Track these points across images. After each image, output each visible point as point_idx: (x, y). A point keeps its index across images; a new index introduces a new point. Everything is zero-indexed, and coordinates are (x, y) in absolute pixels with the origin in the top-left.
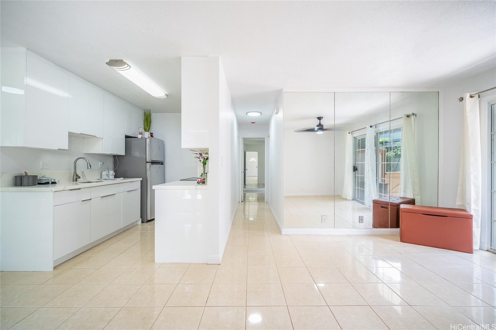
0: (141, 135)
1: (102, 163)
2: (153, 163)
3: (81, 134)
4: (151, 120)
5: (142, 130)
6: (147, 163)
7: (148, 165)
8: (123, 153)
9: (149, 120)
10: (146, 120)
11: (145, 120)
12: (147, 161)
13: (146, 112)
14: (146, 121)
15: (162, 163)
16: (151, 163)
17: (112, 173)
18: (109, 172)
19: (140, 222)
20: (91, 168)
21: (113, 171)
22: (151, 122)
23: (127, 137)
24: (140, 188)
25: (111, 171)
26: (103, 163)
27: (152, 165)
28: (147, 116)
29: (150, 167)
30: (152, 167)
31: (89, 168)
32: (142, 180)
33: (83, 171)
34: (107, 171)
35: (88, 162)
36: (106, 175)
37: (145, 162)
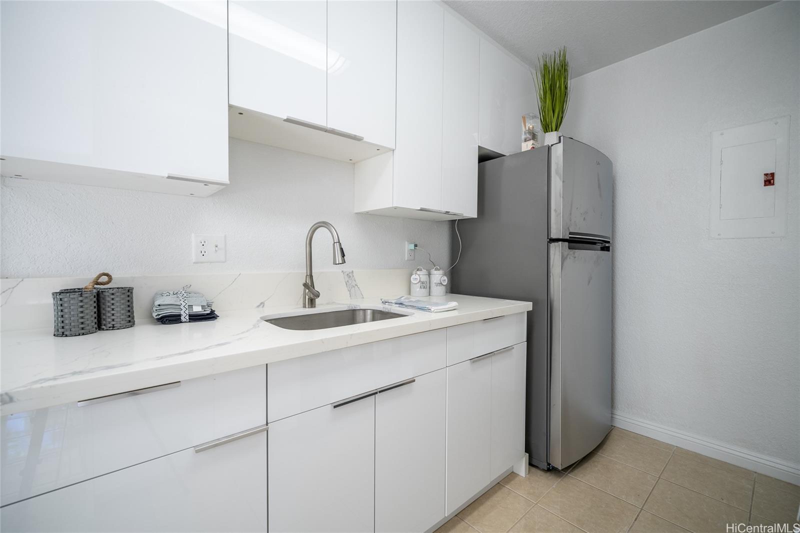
0: (532, 142)
1: (412, 246)
2: (576, 242)
3: (288, 120)
4: (566, 88)
5: (535, 124)
6: (553, 245)
7: (556, 251)
8: (470, 210)
9: (560, 87)
10: (548, 92)
11: (545, 93)
12: (553, 236)
13: (549, 65)
14: (548, 95)
15: (605, 246)
16: (566, 244)
17: (439, 277)
18: (429, 274)
19: (522, 468)
20: (344, 262)
21: (441, 272)
22: (566, 94)
23: (485, 158)
24: (525, 339)
25: (436, 272)
26: (416, 246)
27: (572, 251)
28: (553, 76)
29: (563, 259)
30: (568, 262)
31: (339, 259)
32: (531, 309)
33: (351, 271)
34: (424, 272)
35: (336, 240)
36: (419, 285)
37: (546, 240)
